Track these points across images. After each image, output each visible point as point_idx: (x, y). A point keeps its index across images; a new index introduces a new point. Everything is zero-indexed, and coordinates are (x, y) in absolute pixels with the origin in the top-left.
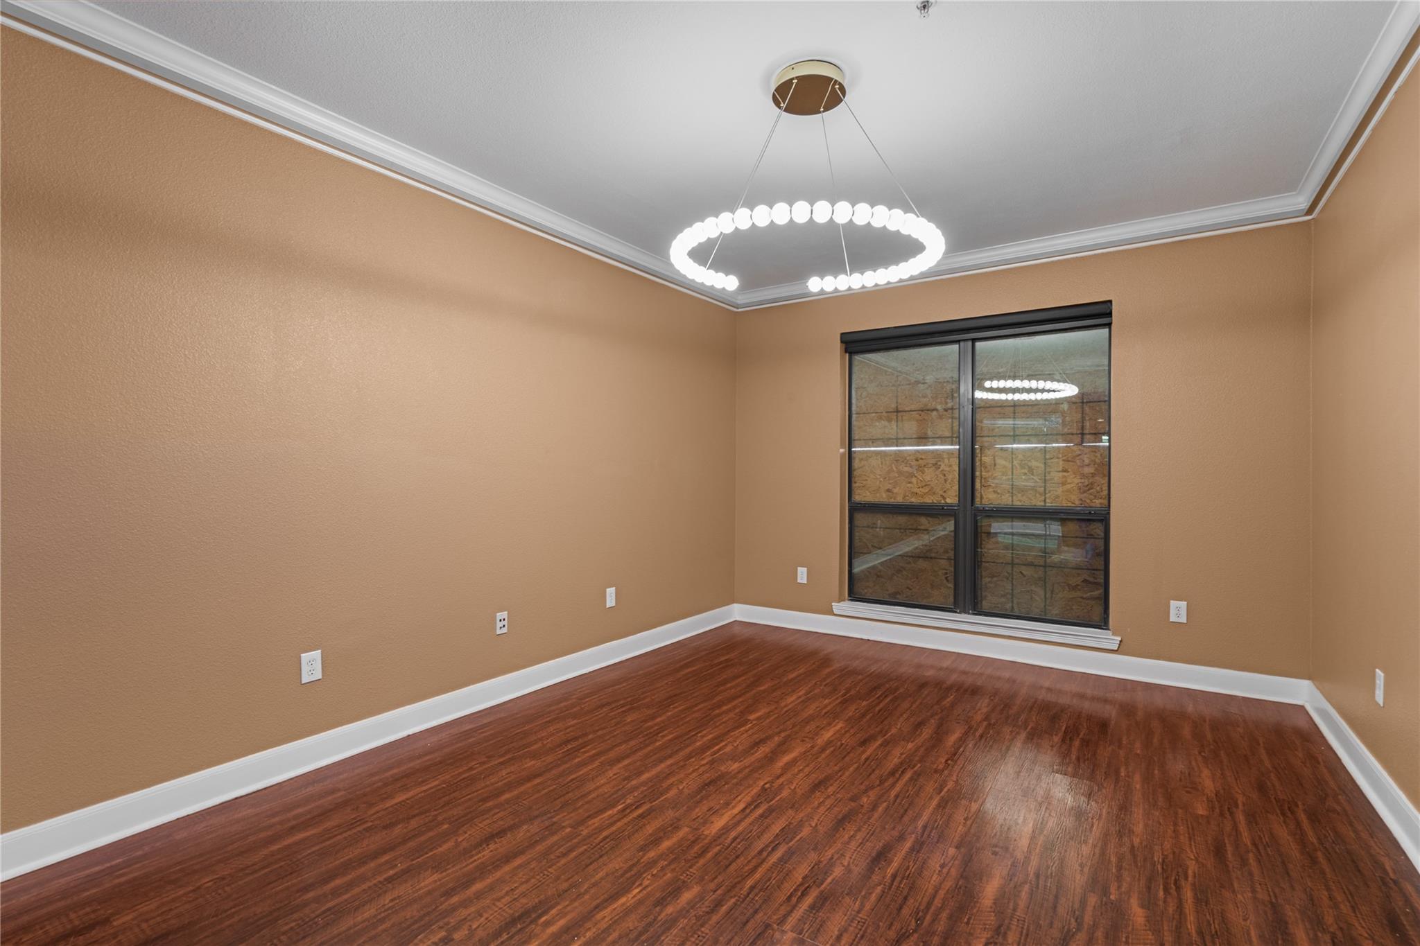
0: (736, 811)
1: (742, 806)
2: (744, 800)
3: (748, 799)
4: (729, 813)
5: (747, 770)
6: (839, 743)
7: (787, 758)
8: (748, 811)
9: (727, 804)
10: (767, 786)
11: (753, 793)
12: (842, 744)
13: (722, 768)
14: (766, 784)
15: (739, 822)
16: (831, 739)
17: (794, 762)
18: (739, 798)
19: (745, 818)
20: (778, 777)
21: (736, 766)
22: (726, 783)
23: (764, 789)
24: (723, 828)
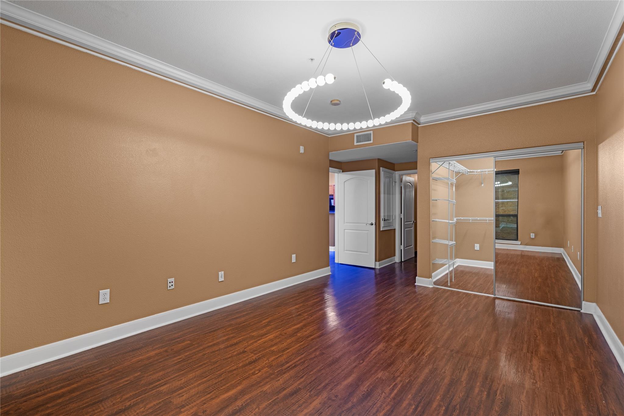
0: (374, 351)
1: (373, 353)
2: (372, 355)
3: (370, 356)
4: (377, 350)
5: (372, 372)
6: (312, 393)
7: (350, 380)
8: (370, 350)
9: (379, 354)
10: (361, 362)
11: (368, 358)
12: (310, 392)
13: (387, 374)
14: (362, 363)
15: (373, 347)
16: (316, 397)
17: (345, 378)
18: (374, 356)
19: (371, 348)
20: (356, 366)
21: (380, 375)
22: (382, 364)
23: (363, 360)
24: (379, 345)
